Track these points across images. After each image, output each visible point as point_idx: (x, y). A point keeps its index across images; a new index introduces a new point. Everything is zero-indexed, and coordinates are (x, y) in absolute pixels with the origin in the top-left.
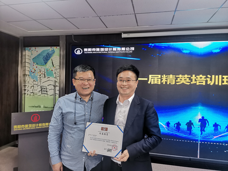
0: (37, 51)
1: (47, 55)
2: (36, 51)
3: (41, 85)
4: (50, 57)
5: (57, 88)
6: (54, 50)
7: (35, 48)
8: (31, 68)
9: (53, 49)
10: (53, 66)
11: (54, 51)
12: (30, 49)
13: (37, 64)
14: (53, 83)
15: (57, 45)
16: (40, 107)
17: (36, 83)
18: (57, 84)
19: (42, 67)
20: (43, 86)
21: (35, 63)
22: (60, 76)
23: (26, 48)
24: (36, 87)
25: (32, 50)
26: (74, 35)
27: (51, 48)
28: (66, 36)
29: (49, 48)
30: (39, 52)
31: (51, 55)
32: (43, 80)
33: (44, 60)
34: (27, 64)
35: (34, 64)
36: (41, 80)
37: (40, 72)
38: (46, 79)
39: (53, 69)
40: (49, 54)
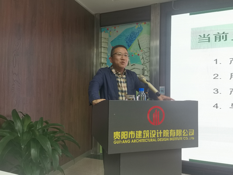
1: (131, 35)
2: (116, 31)
4: (135, 37)
6: (141, 26)
7: (115, 28)
9: (139, 26)
10: (140, 49)
11: (142, 28)
12: (108, 29)
22: (150, 62)
25: (110, 31)
26: (175, 1)
27: (137, 24)
28: (161, 4)
29: (134, 25)
30: (120, 32)
31: (137, 34)
34: (103, 50)
38: (130, 67)
39: (140, 53)
40: (134, 33)
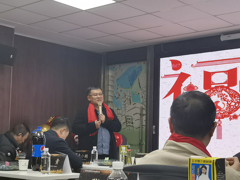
0: (122, 70)
1: (133, 74)
3: (126, 115)
4: (136, 76)
7: (120, 66)
8: (114, 93)
9: (140, 65)
10: (140, 88)
11: (142, 67)
12: (114, 67)
13: (122, 86)
17: (121, 112)
19: (127, 90)
20: (128, 116)
21: (120, 86)
22: (147, 102)
23: (110, 67)
24: (120, 117)
25: (116, 69)
26: (163, 44)
27: (138, 63)
28: (155, 46)
29: (136, 64)
30: (124, 71)
31: (138, 73)
33: (130, 81)
34: (110, 88)
35: (118, 87)
36: (126, 107)
37: (125, 97)
38: (132, 106)
39: (140, 92)
40: (135, 72)
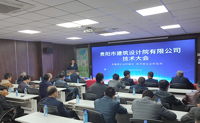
5: (88, 63)
8: (79, 56)
9: (86, 49)
14: (86, 62)
15: (87, 47)
16: (83, 71)
17: (81, 62)
18: (88, 62)
19: (82, 55)
20: (83, 63)
21: (80, 54)
22: (89, 59)
23: (77, 49)
24: (81, 63)
25: (79, 50)
26: (93, 43)
28: (90, 43)
29: (84, 48)
30: (81, 50)
32: (83, 60)
33: (83, 53)
34: (77, 55)
37: (82, 58)
38: (84, 60)
39: (86, 56)
